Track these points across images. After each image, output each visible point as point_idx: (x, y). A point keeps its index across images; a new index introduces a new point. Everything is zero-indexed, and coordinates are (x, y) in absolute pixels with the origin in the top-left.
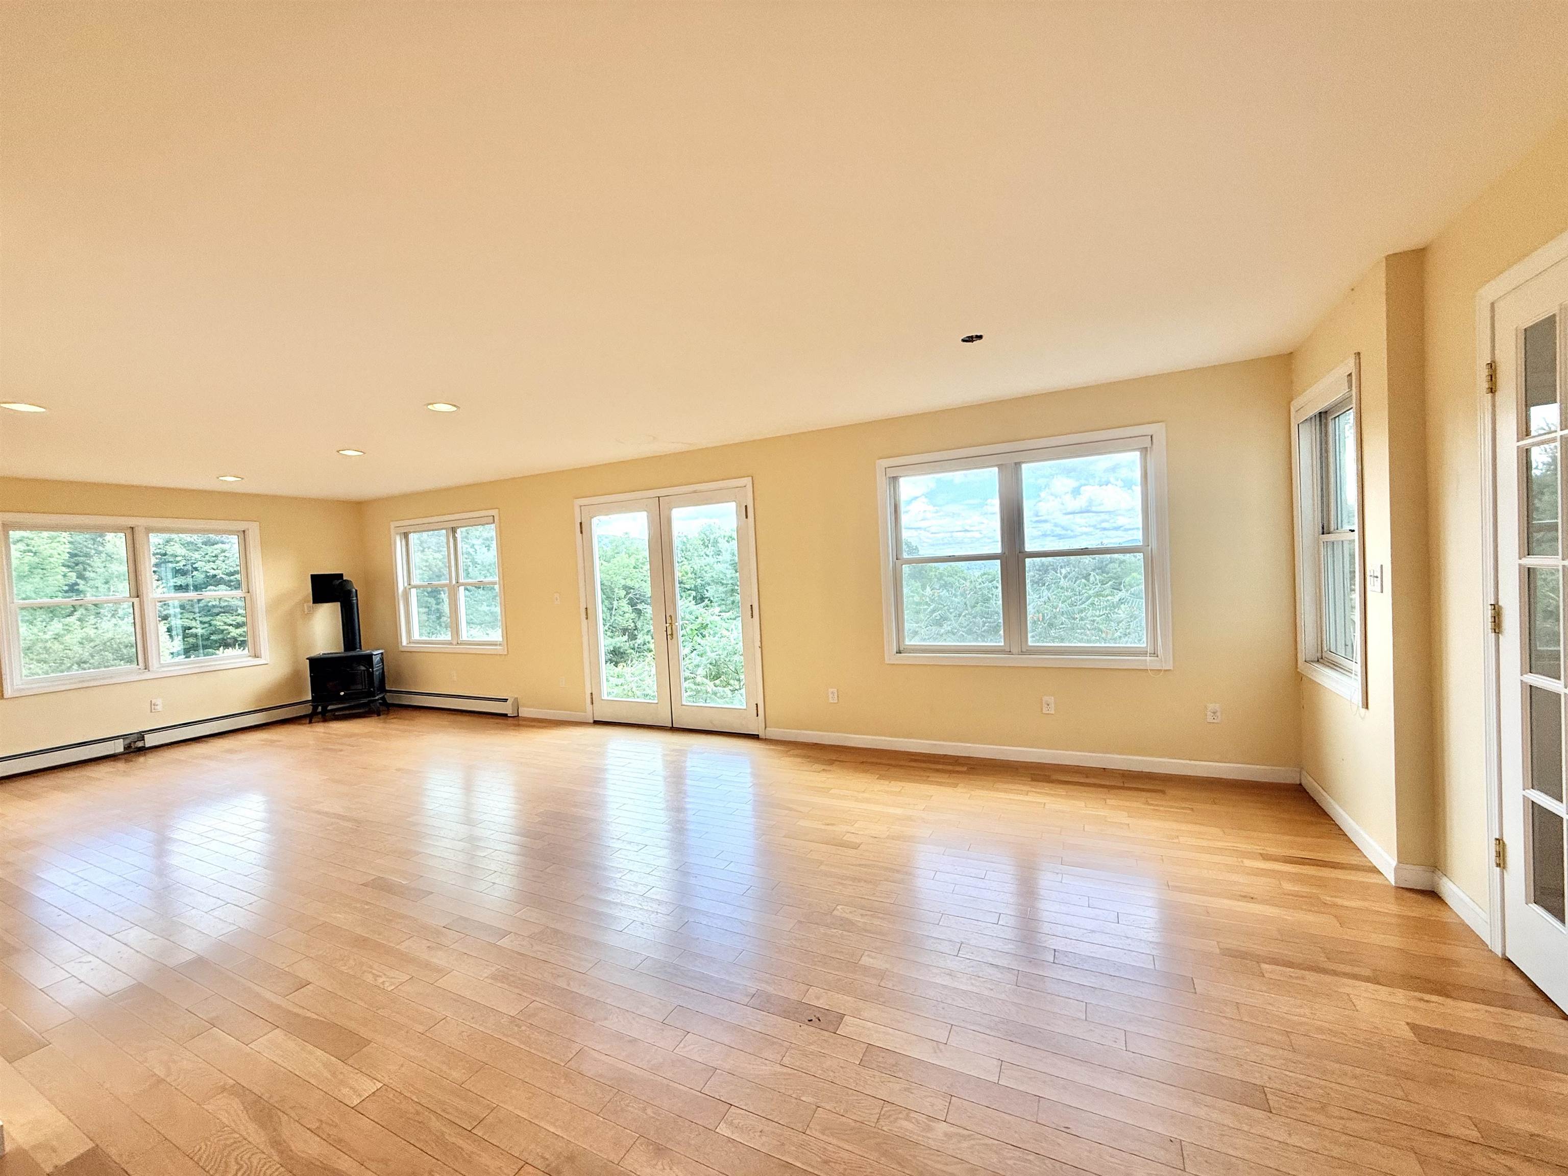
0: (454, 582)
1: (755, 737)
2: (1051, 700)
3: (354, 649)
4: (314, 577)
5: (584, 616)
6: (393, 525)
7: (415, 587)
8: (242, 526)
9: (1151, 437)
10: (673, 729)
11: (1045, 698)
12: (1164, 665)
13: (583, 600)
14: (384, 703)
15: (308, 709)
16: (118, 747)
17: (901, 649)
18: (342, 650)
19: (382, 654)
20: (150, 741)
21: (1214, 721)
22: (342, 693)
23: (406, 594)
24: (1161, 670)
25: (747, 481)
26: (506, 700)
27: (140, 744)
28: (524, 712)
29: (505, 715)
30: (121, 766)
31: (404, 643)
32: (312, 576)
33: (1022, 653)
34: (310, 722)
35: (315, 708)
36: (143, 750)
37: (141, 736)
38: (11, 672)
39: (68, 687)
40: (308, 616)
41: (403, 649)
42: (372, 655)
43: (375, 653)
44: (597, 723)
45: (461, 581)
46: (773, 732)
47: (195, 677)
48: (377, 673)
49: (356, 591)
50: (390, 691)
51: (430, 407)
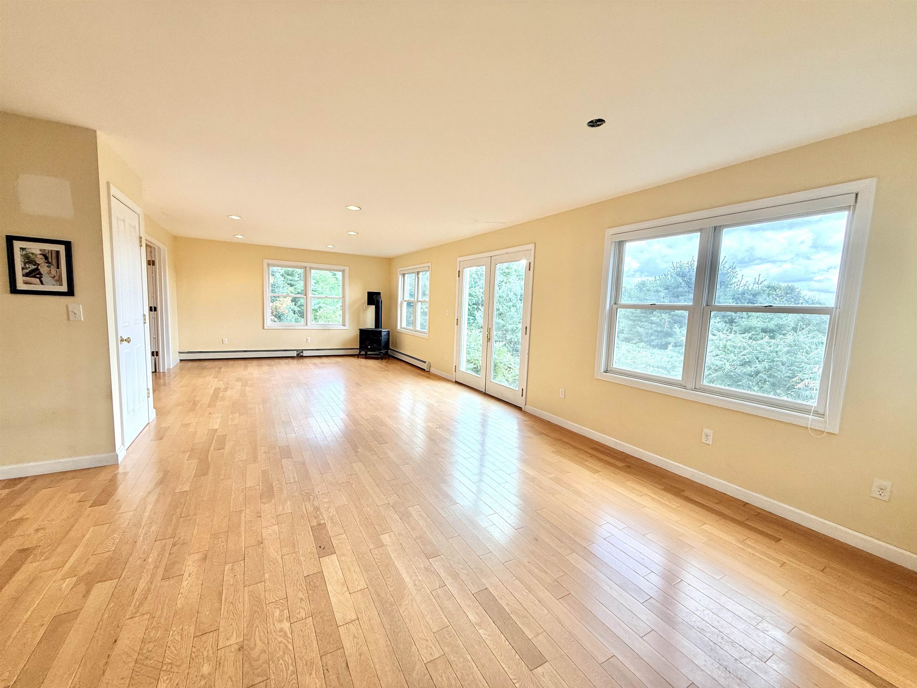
0: (416, 300)
1: (519, 408)
2: (710, 432)
3: (378, 328)
4: (368, 293)
5: (456, 324)
6: (399, 270)
7: (405, 301)
8: (343, 268)
9: (857, 194)
10: (485, 394)
11: (706, 431)
12: (827, 427)
13: (456, 315)
14: (387, 353)
15: (357, 352)
16: (295, 354)
17: (609, 369)
18: (374, 327)
19: (389, 331)
20: (305, 354)
21: (879, 497)
22: (369, 347)
23: (401, 304)
24: (824, 432)
25: (532, 246)
26: (425, 362)
27: (302, 354)
28: (433, 370)
29: (424, 370)
30: (295, 361)
31: (399, 327)
32: (368, 292)
33: (695, 389)
34: (358, 358)
35: (360, 352)
36: (302, 357)
37: (302, 351)
38: (267, 319)
39: (282, 328)
40: (365, 310)
41: (398, 331)
42: (382, 331)
43: (383, 330)
44: (456, 382)
45: (420, 299)
46: (528, 408)
47: (321, 330)
48: (384, 340)
49: (382, 301)
50: (391, 349)
51: (348, 207)
